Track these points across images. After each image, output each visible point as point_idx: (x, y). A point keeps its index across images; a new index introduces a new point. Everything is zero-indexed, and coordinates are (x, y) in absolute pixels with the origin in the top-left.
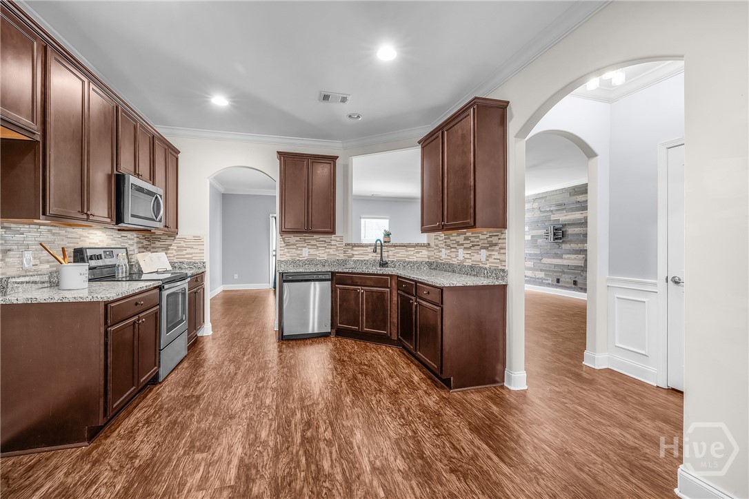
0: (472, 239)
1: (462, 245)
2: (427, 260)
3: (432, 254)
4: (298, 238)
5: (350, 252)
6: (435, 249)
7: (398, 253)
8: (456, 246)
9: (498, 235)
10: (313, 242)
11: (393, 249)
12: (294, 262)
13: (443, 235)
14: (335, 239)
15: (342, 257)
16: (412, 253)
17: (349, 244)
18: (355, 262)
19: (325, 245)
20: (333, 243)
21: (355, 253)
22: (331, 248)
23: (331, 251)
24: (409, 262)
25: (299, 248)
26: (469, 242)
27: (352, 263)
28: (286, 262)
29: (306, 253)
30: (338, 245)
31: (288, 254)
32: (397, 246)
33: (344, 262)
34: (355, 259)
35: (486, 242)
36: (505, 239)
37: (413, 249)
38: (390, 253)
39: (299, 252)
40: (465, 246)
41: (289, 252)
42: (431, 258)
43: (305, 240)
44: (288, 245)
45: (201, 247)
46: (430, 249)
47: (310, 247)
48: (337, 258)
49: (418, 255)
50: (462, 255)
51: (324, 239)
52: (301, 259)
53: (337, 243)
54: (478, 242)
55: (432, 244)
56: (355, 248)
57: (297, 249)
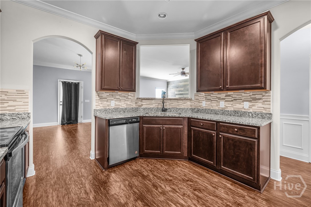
0: (233, 96)
1: (224, 99)
2: (190, 107)
3: (193, 104)
4: (108, 94)
5: (140, 103)
6: (195, 101)
7: (172, 103)
8: (217, 99)
9: (262, 94)
10: (118, 97)
11: (169, 101)
12: (106, 111)
13: (204, 94)
14: (131, 95)
15: (134, 106)
16: (181, 103)
17: (140, 98)
18: (144, 109)
19: (125, 99)
20: (129, 97)
21: (143, 103)
22: (128, 101)
23: (129, 103)
24: (180, 109)
25: (109, 101)
26: (231, 97)
27: (142, 110)
28: (100, 110)
29: (113, 104)
30: (132, 99)
31: (101, 105)
32: (172, 100)
33: (136, 110)
34: (144, 107)
35: (249, 97)
36: (270, 96)
37: (182, 101)
38: (167, 104)
39: (108, 103)
40: (226, 100)
41: (102, 103)
42: (192, 106)
43: (113, 95)
44: (101, 98)
45: (26, 100)
46: (191, 101)
47: (116, 100)
48: (132, 107)
49: (184, 105)
50: (224, 105)
51: (124, 95)
52: (110, 108)
53: (132, 98)
54: (241, 97)
55: (193, 99)
56: (143, 101)
57: (107, 101)
